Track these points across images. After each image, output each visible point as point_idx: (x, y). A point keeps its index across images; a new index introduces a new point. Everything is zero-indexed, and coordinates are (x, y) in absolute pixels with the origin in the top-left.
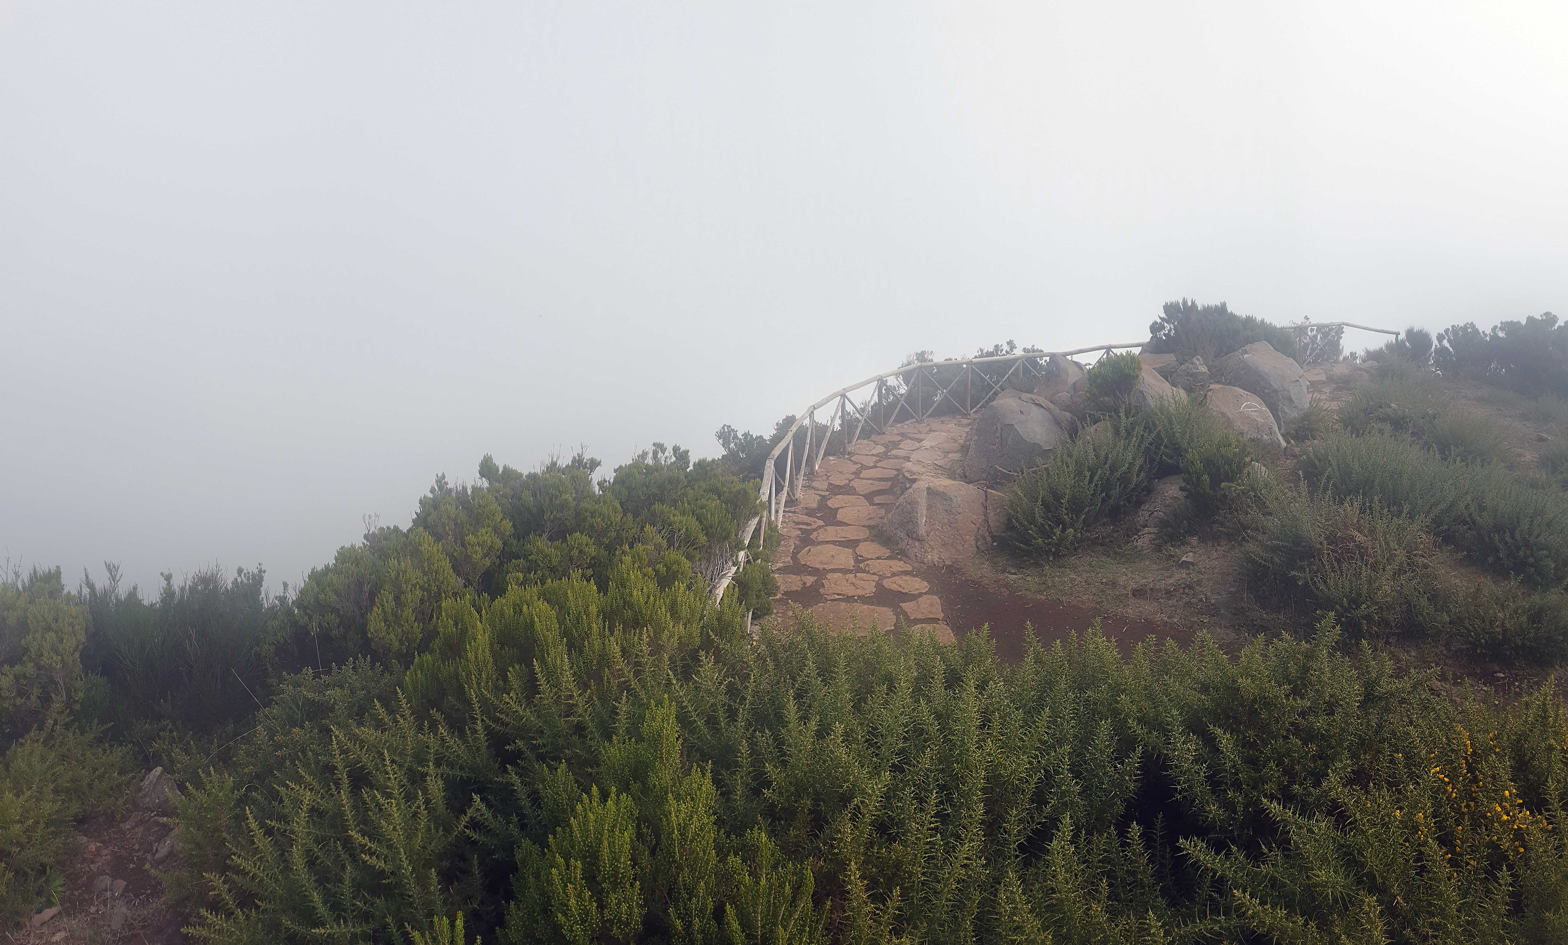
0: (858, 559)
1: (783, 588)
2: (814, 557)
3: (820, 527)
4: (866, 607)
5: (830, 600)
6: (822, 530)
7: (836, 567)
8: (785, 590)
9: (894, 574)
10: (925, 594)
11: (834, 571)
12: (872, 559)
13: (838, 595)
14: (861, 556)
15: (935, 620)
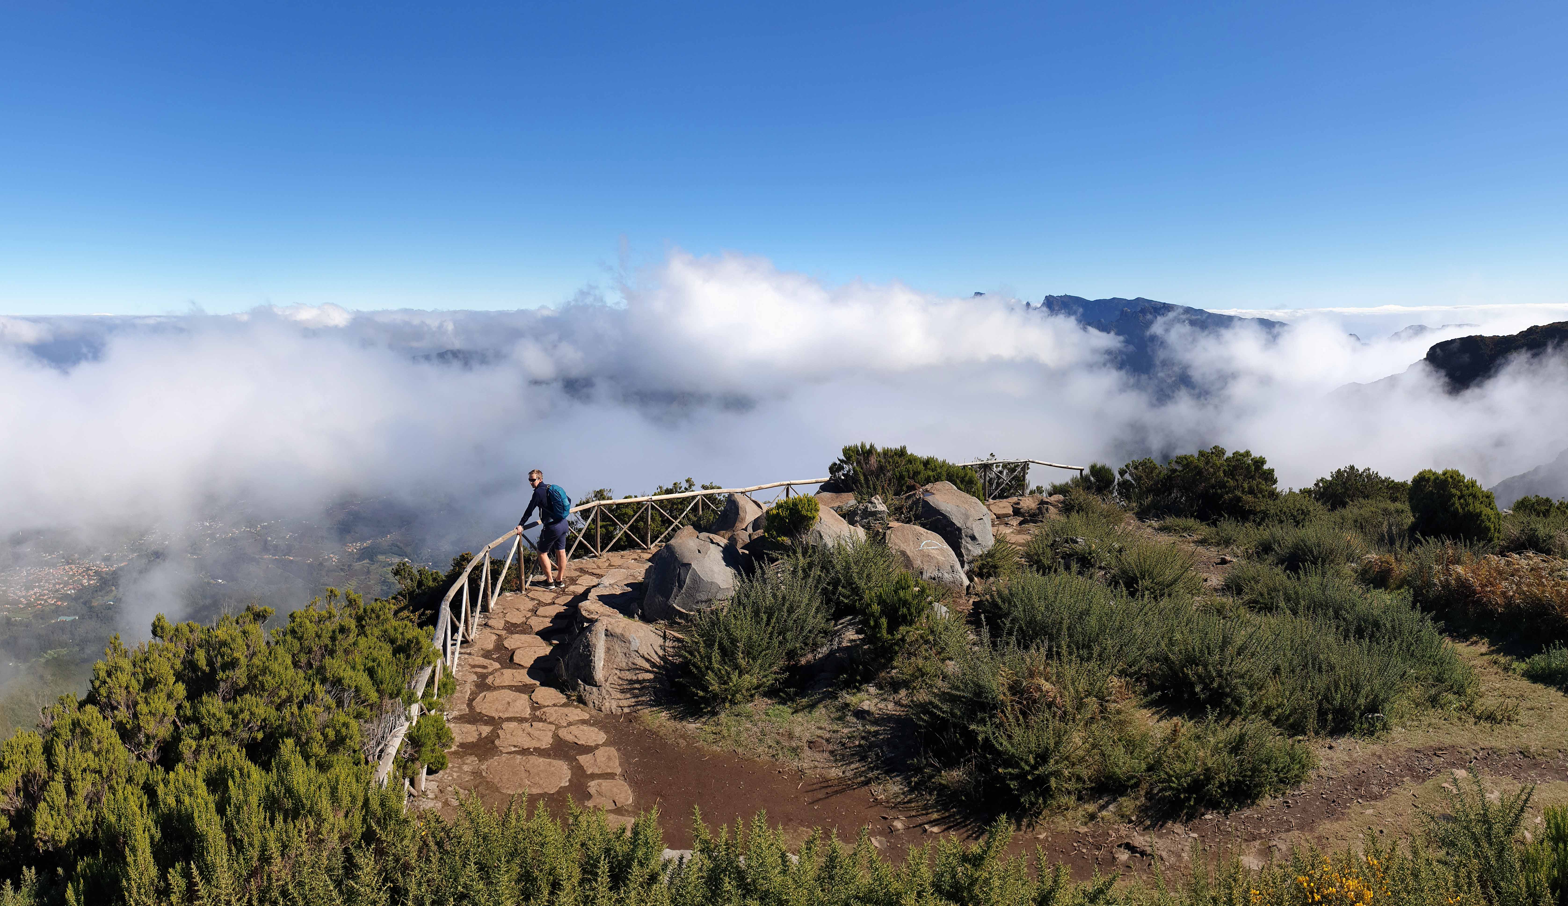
0: (535, 706)
1: (458, 739)
2: (488, 704)
3: (496, 670)
4: (541, 760)
5: (507, 753)
6: (498, 673)
7: (512, 715)
8: (461, 741)
9: (570, 724)
10: (602, 745)
11: (509, 719)
12: (548, 706)
13: (515, 746)
14: (537, 703)
15: (611, 776)
